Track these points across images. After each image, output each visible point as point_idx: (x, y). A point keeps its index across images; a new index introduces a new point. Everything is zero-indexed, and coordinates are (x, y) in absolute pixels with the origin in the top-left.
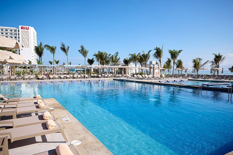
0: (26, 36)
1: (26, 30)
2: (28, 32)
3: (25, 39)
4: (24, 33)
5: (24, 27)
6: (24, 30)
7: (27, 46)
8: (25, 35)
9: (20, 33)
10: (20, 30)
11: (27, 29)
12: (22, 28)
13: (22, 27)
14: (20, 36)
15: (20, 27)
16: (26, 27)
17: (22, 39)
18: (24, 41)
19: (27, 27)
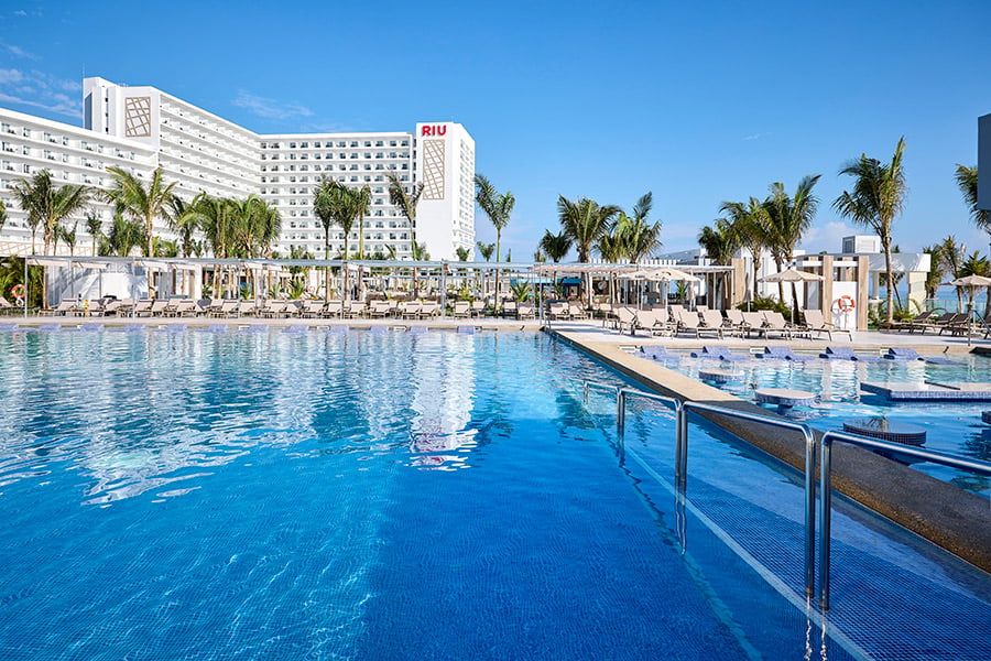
0: (437, 160)
1: (437, 137)
2: (443, 142)
3: (433, 171)
4: (431, 149)
5: (431, 125)
6: (430, 137)
7: (437, 196)
8: (434, 154)
9: (419, 149)
10: (420, 139)
11: (442, 131)
12: (426, 131)
13: (424, 127)
14: (419, 160)
15: (419, 127)
16: (436, 125)
17: (424, 171)
18: (430, 177)
19: (442, 125)
